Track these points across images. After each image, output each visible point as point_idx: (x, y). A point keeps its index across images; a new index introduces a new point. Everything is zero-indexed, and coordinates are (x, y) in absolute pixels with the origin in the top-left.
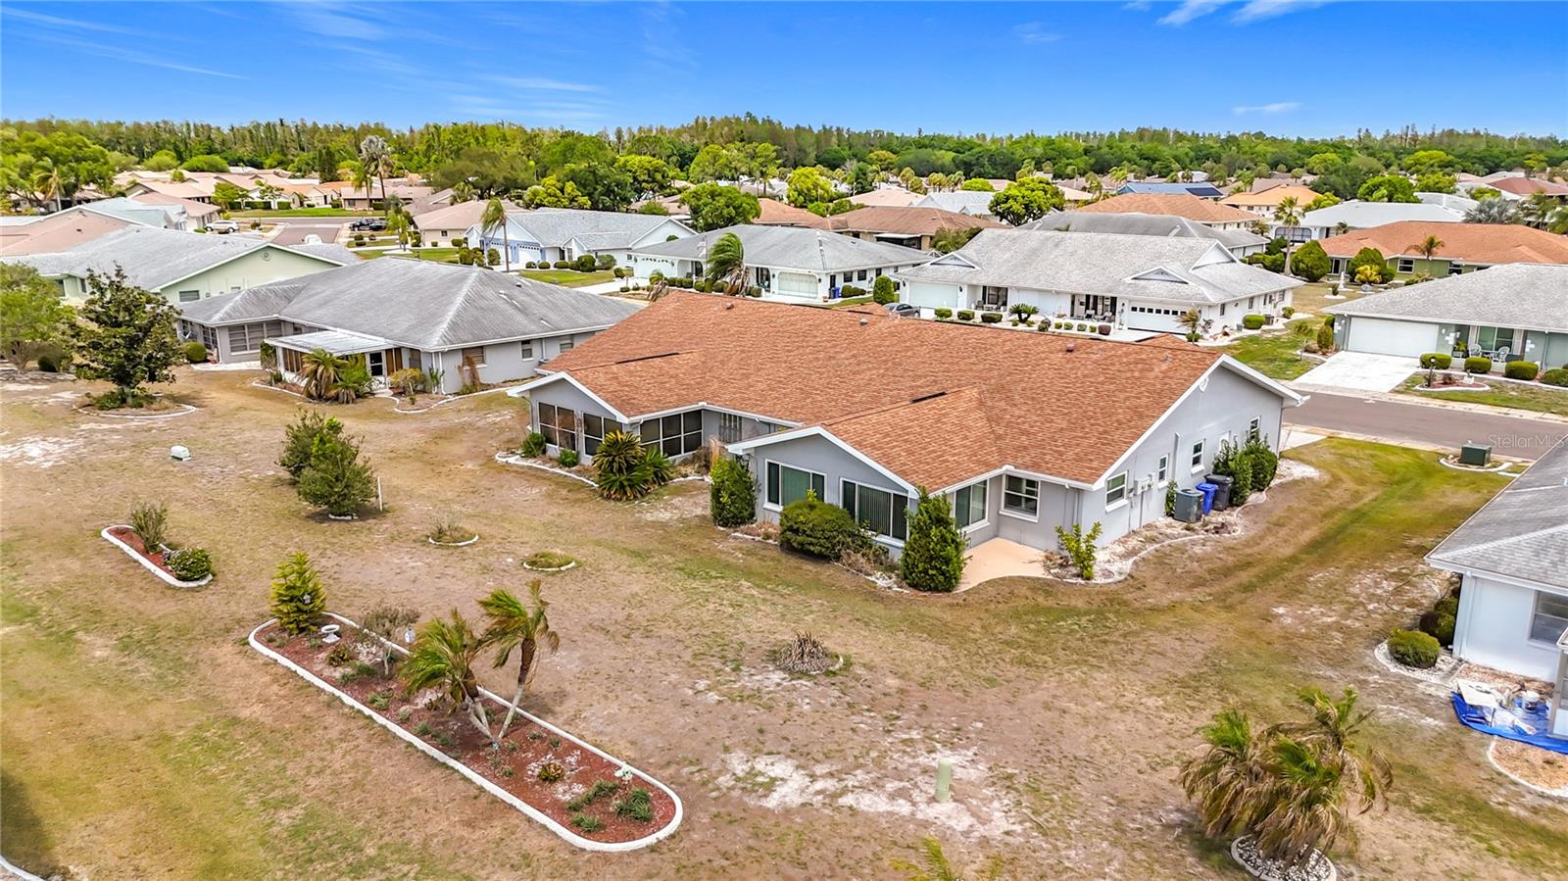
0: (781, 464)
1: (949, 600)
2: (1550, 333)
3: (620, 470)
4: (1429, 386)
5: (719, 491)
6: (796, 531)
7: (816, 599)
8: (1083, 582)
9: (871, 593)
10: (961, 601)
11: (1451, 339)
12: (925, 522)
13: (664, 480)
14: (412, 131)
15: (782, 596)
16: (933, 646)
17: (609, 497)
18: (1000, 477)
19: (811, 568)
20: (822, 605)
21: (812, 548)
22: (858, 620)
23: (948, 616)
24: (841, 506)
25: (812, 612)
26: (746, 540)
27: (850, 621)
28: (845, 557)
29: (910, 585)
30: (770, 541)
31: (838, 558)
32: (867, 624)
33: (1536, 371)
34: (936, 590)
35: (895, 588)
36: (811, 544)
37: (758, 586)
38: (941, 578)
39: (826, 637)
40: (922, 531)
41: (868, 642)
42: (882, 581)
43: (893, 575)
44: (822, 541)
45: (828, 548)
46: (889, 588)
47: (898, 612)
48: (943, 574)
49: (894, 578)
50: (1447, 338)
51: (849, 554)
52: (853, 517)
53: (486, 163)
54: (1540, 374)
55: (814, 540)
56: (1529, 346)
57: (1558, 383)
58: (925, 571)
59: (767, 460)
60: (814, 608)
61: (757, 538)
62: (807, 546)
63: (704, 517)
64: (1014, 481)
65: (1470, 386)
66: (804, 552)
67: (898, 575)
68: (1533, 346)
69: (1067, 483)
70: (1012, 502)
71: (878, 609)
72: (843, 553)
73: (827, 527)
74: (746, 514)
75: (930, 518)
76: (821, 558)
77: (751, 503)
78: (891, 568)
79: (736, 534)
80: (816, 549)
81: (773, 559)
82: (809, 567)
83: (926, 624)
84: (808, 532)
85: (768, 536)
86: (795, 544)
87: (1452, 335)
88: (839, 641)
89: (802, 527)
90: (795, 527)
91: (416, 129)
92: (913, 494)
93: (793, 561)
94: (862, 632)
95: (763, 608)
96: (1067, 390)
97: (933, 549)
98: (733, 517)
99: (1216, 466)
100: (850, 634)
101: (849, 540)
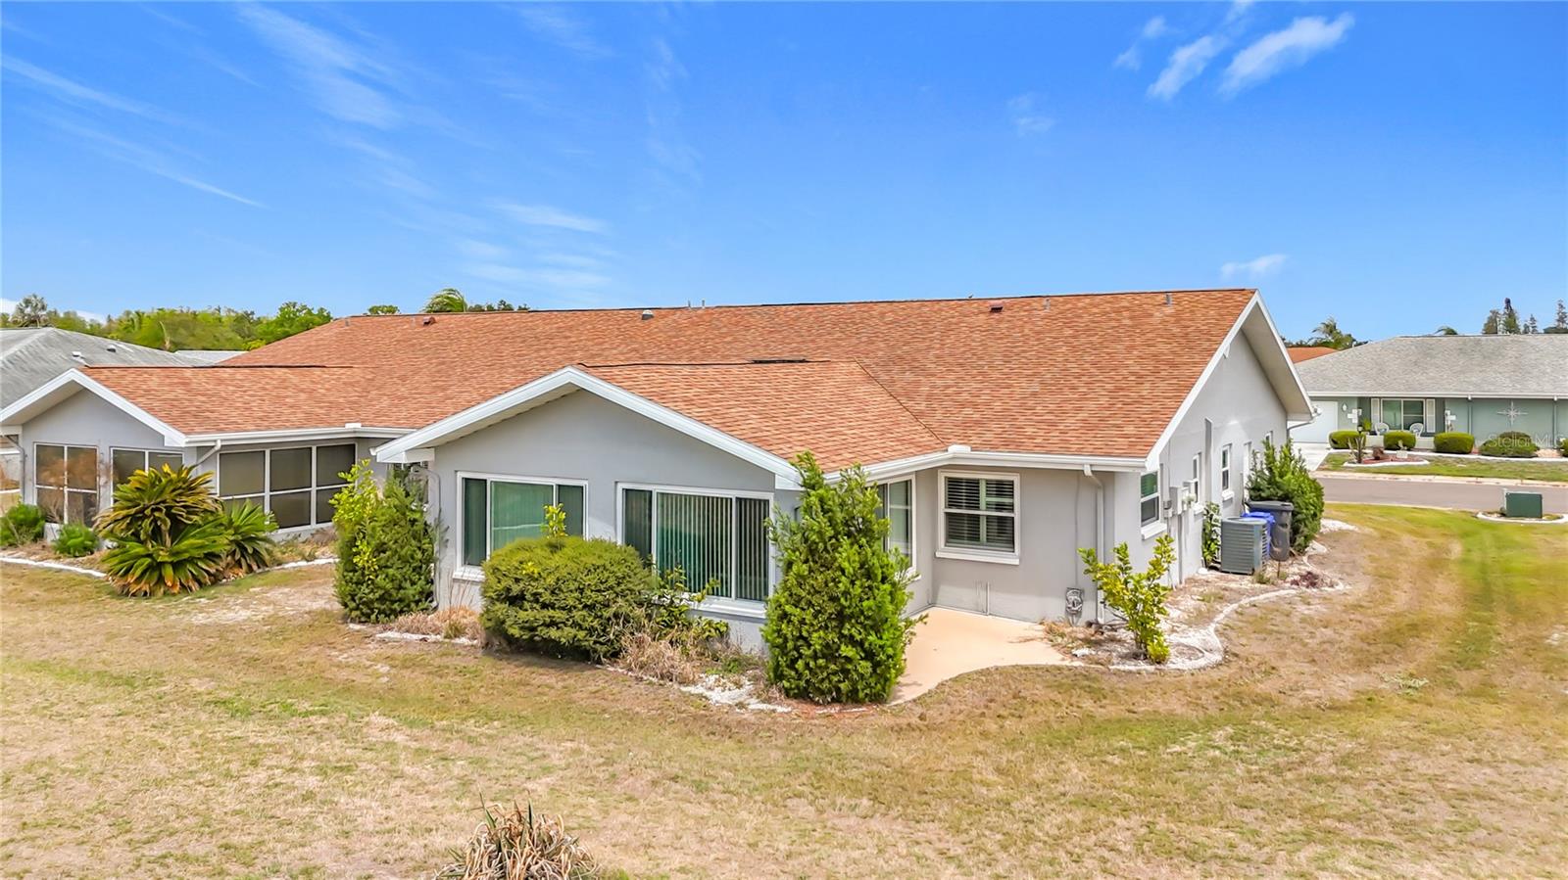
0: (490, 478)
1: (887, 720)
2: (1474, 400)
3: (156, 534)
4: (1360, 462)
5: (352, 542)
6: (516, 600)
7: (560, 740)
8: (1151, 668)
9: (695, 718)
10: (915, 720)
11: (1354, 415)
12: (820, 533)
13: (262, 563)
14: (109, 320)
15: (470, 740)
16: (899, 826)
17: (125, 593)
18: (933, 472)
19: (552, 681)
20: (577, 752)
21: (553, 633)
22: (675, 779)
23: (899, 752)
24: (620, 542)
25: (547, 771)
26: (408, 643)
27: (654, 783)
28: (632, 649)
29: (787, 693)
30: (464, 640)
31: (615, 655)
32: (700, 787)
33: (1472, 443)
34: (853, 698)
35: (755, 704)
36: (553, 624)
37: (412, 724)
38: (865, 667)
39: (589, 829)
40: (816, 553)
41: (713, 832)
42: (720, 693)
43: (744, 680)
44: (577, 615)
45: (591, 631)
46: (741, 705)
47: (775, 754)
48: (869, 655)
49: (748, 686)
50: (1349, 416)
51: (640, 643)
52: (648, 565)
53: (182, 331)
54: (1479, 444)
55: (559, 615)
56: (1450, 418)
57: (1503, 454)
58: (830, 653)
59: (461, 475)
60: (556, 759)
61: (432, 638)
62: (543, 632)
63: (325, 613)
64: (962, 490)
65: (1405, 460)
66: (537, 649)
67: (755, 679)
68: (1454, 418)
69: (1086, 463)
70: (962, 529)
71: (723, 751)
72: (625, 641)
73: (591, 580)
74: (411, 591)
75: (831, 522)
76: (578, 655)
77: (423, 566)
78: (739, 664)
79: (389, 634)
80: (563, 635)
81: (461, 672)
82: (549, 679)
83: (854, 774)
84: (546, 597)
85: (457, 631)
86: (515, 632)
87: (1355, 411)
88: (625, 836)
89: (533, 588)
90: (516, 589)
91: (114, 318)
92: (788, 477)
93: (510, 671)
94: (691, 809)
95: (409, 770)
96: (1015, 350)
97: (846, 593)
98: (382, 599)
99: (1255, 489)
100: (659, 813)
101: (639, 612)
